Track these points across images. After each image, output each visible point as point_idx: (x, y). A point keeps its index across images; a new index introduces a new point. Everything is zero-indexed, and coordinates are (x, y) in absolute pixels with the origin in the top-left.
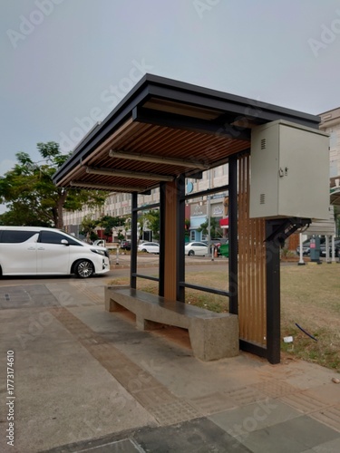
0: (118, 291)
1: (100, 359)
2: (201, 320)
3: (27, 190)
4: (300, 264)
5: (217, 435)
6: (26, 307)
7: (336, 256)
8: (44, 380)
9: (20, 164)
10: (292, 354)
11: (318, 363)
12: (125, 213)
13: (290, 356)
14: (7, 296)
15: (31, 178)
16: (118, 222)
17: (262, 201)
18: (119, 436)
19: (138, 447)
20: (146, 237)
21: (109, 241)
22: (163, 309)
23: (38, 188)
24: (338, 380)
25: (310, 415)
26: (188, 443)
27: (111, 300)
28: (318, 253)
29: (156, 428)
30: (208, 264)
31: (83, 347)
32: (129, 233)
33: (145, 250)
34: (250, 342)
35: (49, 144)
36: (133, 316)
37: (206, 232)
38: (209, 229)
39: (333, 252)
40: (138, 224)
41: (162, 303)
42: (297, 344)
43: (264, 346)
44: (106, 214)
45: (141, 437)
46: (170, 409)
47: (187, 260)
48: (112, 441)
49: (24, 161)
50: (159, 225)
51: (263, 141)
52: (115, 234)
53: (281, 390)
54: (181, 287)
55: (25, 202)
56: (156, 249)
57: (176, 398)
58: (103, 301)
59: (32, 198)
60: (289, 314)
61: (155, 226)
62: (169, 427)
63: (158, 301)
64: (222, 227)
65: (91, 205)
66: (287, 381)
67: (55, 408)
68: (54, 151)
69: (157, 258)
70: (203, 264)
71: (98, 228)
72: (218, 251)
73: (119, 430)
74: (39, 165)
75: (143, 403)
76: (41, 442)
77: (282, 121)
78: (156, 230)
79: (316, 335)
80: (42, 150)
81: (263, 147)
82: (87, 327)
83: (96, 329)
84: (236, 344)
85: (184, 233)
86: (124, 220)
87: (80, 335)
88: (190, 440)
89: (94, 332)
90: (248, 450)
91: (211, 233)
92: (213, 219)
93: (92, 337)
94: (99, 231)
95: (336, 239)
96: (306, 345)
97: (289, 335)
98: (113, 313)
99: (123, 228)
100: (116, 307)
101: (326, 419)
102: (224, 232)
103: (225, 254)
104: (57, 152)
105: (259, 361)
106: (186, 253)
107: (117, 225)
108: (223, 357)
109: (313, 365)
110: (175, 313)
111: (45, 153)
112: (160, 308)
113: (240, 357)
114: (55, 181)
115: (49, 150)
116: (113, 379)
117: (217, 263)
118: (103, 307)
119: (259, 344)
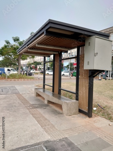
0: (39, 90)
1: (32, 114)
2: (66, 103)
3: (9, 53)
4: (99, 80)
5: (70, 144)
6: (8, 94)
7: (112, 77)
8: (14, 122)
9: (6, 44)
10: (96, 114)
11: (104, 118)
12: (41, 61)
13: (95, 115)
14: (2, 90)
15: (10, 49)
16: (39, 63)
17: (88, 64)
18: (38, 144)
19: (44, 148)
20: (48, 69)
21: (36, 70)
22: (54, 97)
23: (12, 52)
24: (111, 125)
25: (101, 138)
26: (61, 147)
27: (37, 93)
28: (106, 76)
29: (51, 141)
30: (69, 79)
31: (27, 110)
32: (43, 67)
33: (48, 74)
34: (82, 110)
35: (16, 37)
36: (44, 99)
37: (68, 68)
38: (69, 67)
39: (111, 76)
40: (46, 64)
41: (53, 95)
42: (98, 110)
43: (87, 112)
44: (35, 61)
45: (46, 145)
46: (55, 134)
47: (62, 77)
48: (36, 146)
49: (7, 43)
50: (53, 65)
51: (89, 43)
52: (38, 68)
53: (92, 128)
54: (60, 90)
55: (8, 56)
56: (52, 73)
57: (57, 130)
58: (34, 92)
59: (11, 55)
60: (95, 100)
61: (51, 66)
62: (55, 141)
63: (52, 94)
64: (74, 66)
65: (30, 58)
66: (94, 124)
67: (17, 133)
68: (18, 40)
69: (52, 77)
70: (67, 79)
71: (32, 65)
72: (72, 74)
73: (38, 142)
74: (13, 44)
75: (46, 132)
76: (13, 145)
77: (96, 36)
78: (52, 66)
79: (104, 108)
80: (14, 39)
81: (89, 45)
82: (28, 102)
83: (31, 103)
84: (78, 110)
85: (61, 68)
86: (41, 63)
87: (26, 105)
88: (61, 146)
89: (31, 104)
90: (80, 150)
91: (70, 68)
92: (71, 63)
93: (30, 106)
94: (33, 66)
95: (112, 71)
96: (101, 111)
97: (95, 107)
98: (37, 97)
99: (41, 66)
100: (38, 95)
101: (107, 139)
102: (74, 68)
103: (74, 75)
104: (19, 40)
105: (85, 117)
106: (62, 75)
107: (39, 65)
108: (73, 115)
109: (103, 118)
110: (58, 99)
111: (15, 40)
112: (53, 97)
113: (79, 115)
114: (18, 52)
115: (16, 40)
116: (37, 122)
117: (72, 79)
118: (34, 95)
119: (85, 111)
